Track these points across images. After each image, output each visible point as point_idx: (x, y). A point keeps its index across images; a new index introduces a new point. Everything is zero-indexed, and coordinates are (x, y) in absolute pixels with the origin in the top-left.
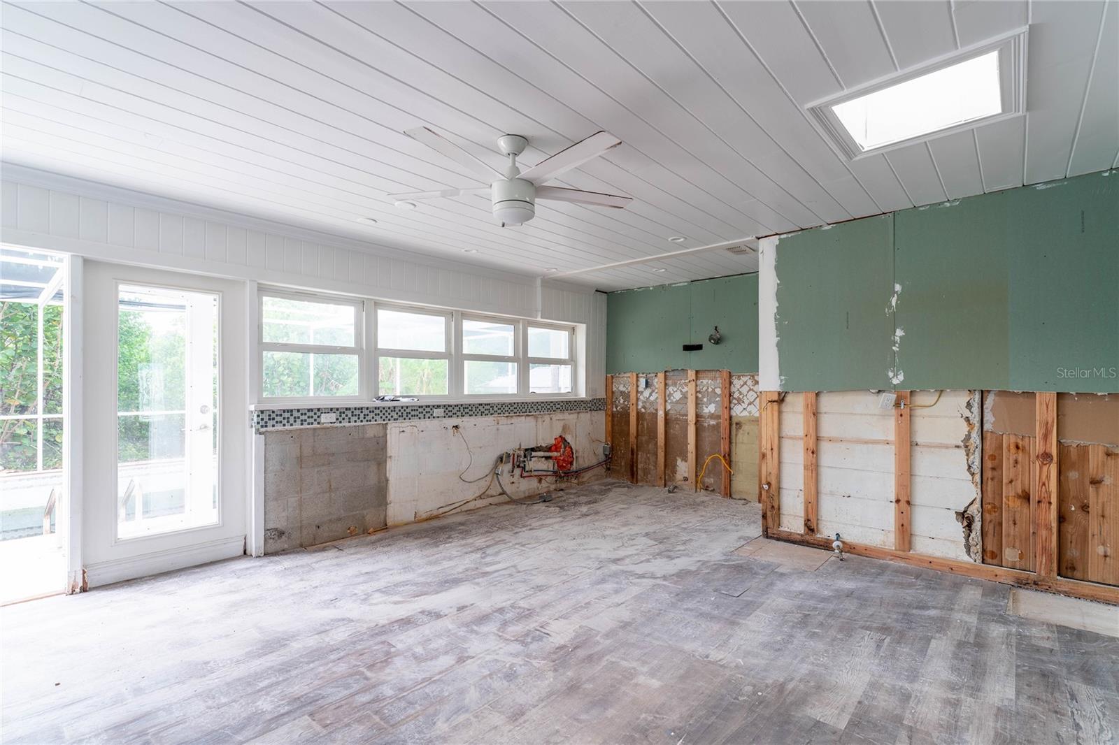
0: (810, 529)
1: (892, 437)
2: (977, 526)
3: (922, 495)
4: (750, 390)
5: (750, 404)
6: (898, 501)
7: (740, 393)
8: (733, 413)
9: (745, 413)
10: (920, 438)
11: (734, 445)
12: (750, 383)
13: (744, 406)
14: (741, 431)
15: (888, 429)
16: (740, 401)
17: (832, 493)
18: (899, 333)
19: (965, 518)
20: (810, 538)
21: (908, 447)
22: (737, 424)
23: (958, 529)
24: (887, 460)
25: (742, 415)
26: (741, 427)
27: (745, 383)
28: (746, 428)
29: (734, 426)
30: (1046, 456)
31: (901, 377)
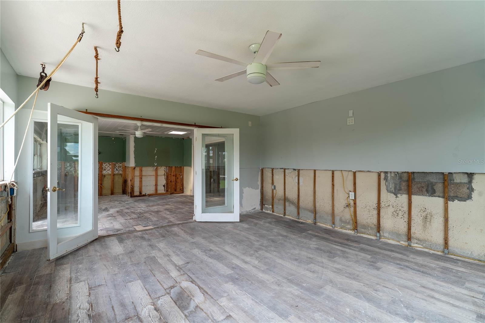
0: (140, 193)
1: (154, 174)
2: (166, 187)
3: (158, 184)
4: (108, 167)
5: (108, 170)
6: (156, 185)
7: (105, 168)
8: (103, 173)
9: (107, 173)
10: (158, 174)
11: (103, 182)
12: (108, 165)
13: (106, 171)
14: (105, 178)
15: (154, 173)
16: (105, 170)
17: (144, 186)
18: (156, 157)
19: (164, 186)
20: (141, 195)
21: (157, 176)
22: (104, 176)
23: (163, 188)
24: (153, 178)
25: (106, 173)
26: (105, 177)
27: (107, 165)
28: (107, 177)
29: (103, 176)
30: (174, 175)
31: (156, 164)
